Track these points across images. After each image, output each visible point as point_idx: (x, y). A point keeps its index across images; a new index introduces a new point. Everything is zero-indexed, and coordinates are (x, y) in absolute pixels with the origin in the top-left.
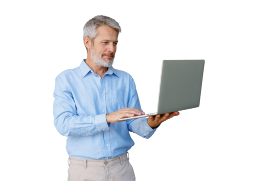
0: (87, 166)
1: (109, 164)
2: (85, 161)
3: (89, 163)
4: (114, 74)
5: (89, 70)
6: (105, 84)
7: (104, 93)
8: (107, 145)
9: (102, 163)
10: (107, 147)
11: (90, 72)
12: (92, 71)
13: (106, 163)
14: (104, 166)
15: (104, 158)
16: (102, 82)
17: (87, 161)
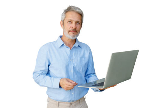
0: (59, 106)
1: (73, 105)
2: (58, 102)
3: (60, 104)
4: (79, 46)
5: (62, 43)
6: (73, 53)
7: (72, 59)
8: (73, 93)
9: (68, 104)
10: (72, 94)
11: (63, 44)
12: (64, 44)
13: (71, 104)
14: (69, 106)
15: (70, 101)
16: (71, 52)
17: (59, 102)
